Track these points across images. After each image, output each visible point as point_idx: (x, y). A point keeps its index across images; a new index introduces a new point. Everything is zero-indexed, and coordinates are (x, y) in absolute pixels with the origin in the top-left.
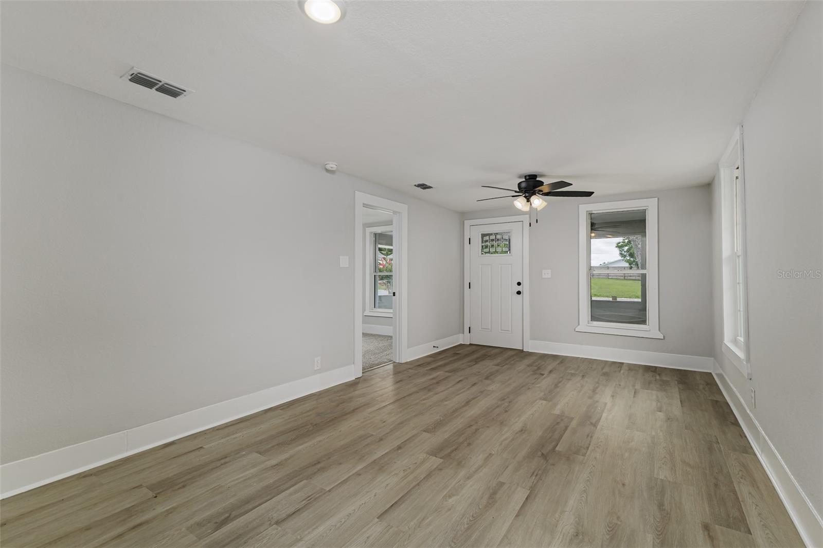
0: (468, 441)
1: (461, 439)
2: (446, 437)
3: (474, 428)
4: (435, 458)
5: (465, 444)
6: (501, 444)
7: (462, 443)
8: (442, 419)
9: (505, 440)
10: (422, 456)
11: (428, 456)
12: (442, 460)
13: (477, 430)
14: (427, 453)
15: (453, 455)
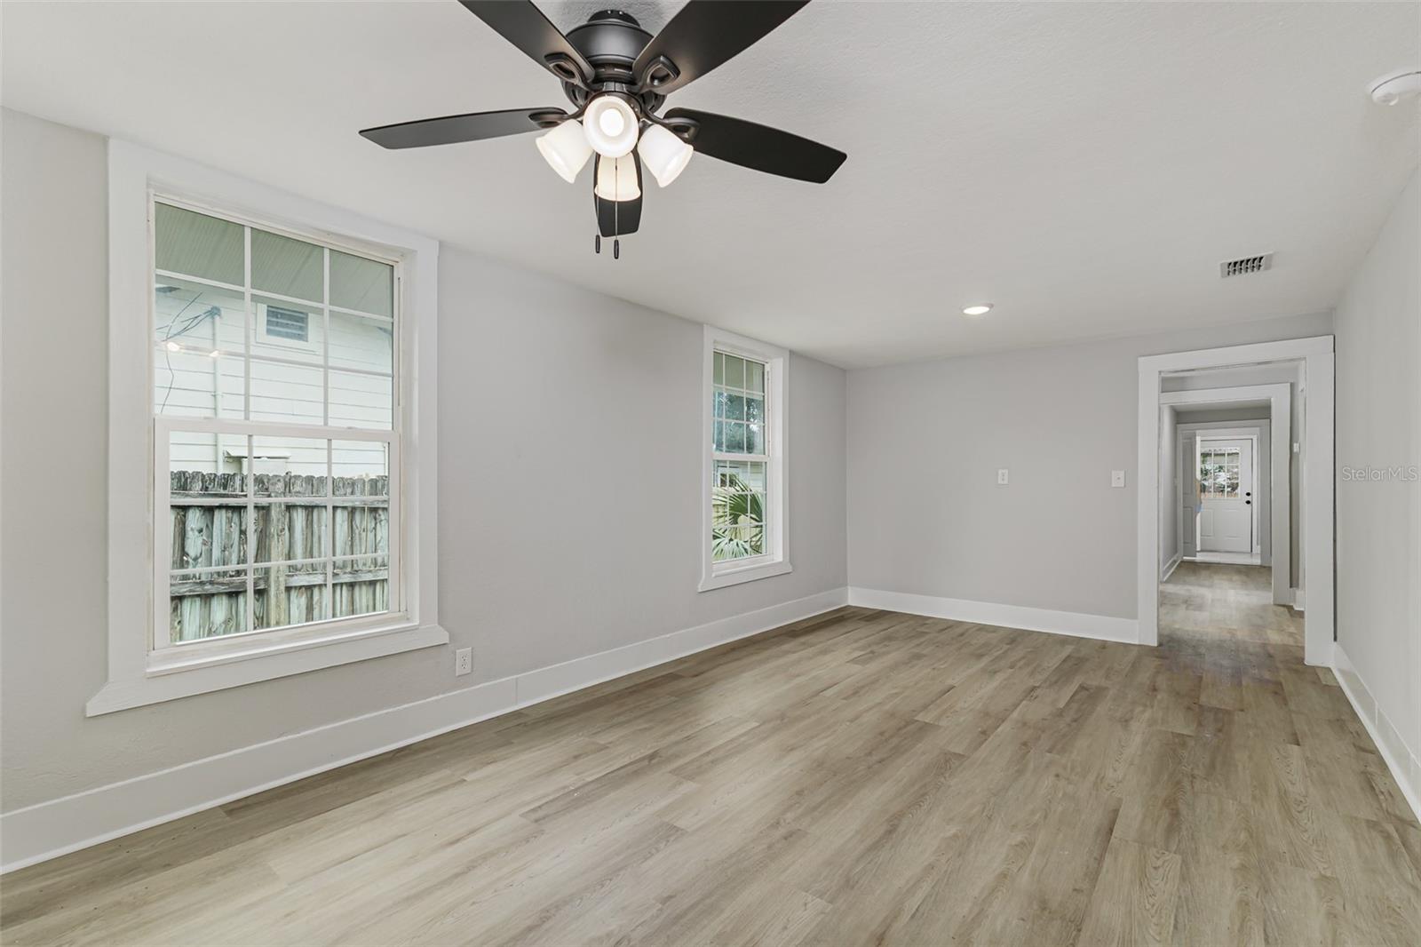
0: (883, 738)
1: (895, 741)
2: (920, 745)
3: (875, 758)
4: (927, 721)
5: (887, 735)
6: (835, 731)
7: (892, 737)
8: (942, 779)
9: (826, 737)
10: (943, 723)
11: (936, 723)
12: (916, 718)
13: (870, 754)
14: (939, 727)
15: (903, 723)
